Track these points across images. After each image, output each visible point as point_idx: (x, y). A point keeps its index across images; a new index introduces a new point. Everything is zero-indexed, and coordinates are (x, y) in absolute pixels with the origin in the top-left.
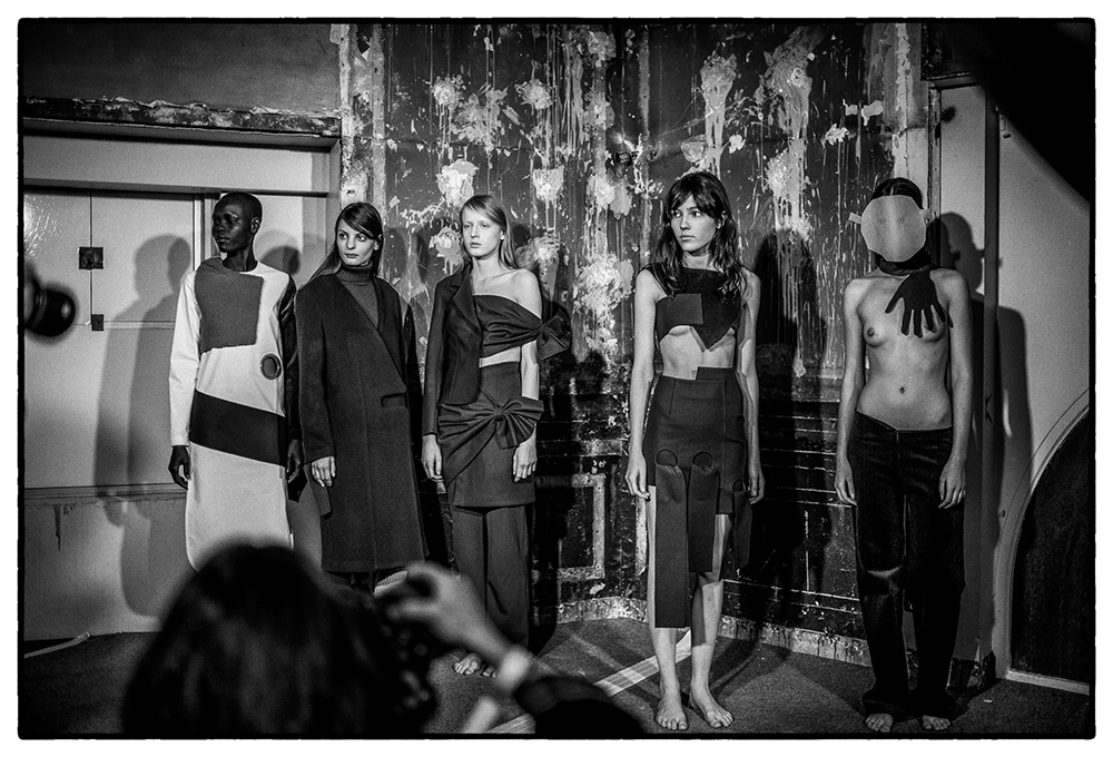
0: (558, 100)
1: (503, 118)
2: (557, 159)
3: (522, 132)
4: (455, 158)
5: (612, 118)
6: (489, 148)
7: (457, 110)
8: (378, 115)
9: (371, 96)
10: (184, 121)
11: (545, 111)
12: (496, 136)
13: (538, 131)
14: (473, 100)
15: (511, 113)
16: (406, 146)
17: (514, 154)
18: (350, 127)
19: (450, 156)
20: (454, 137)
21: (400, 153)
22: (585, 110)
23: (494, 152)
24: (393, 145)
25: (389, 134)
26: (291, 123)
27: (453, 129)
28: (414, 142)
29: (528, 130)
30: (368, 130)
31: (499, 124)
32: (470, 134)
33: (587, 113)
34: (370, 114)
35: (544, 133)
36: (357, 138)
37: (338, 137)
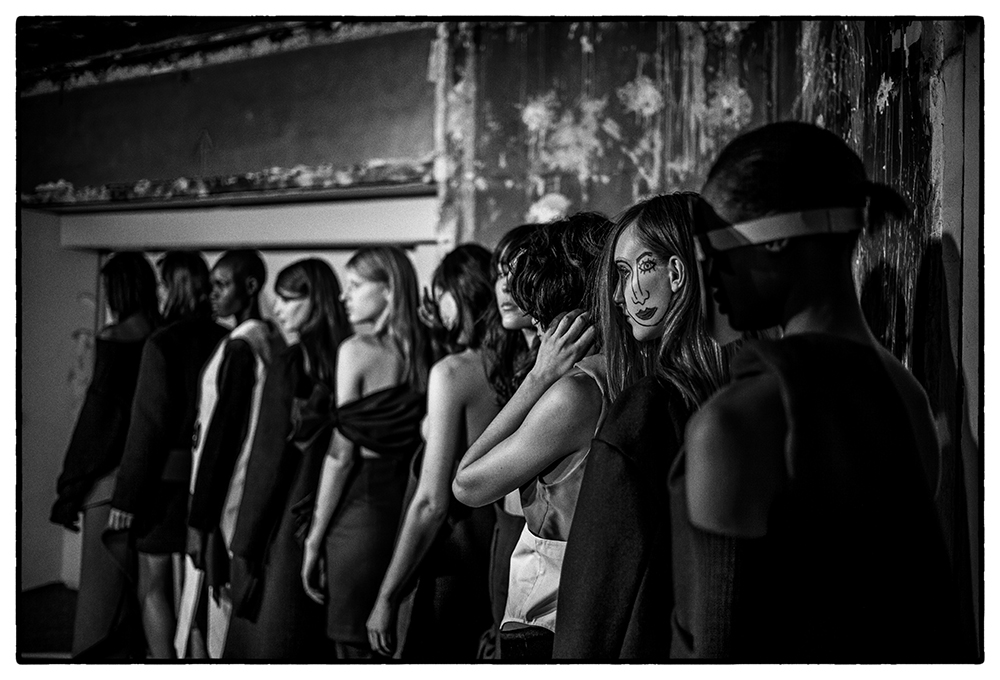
0: (672, 101)
1: (601, 135)
2: (670, 180)
3: (624, 150)
4: (546, 191)
5: (749, 111)
6: (583, 176)
7: (550, 132)
8: (469, 153)
9: (464, 133)
10: (318, 185)
11: (654, 117)
12: (593, 159)
13: (644, 144)
14: (567, 119)
15: (611, 128)
16: (495, 184)
17: (613, 179)
18: (442, 170)
19: (541, 190)
20: (545, 166)
21: (489, 193)
22: (708, 104)
23: (589, 180)
24: (482, 184)
25: (479, 172)
26: (396, 173)
27: (545, 157)
28: (502, 177)
29: (632, 145)
30: (459, 171)
31: (595, 143)
32: (563, 160)
33: (711, 111)
34: (461, 152)
35: (652, 145)
36: (448, 182)
37: (433, 182)
